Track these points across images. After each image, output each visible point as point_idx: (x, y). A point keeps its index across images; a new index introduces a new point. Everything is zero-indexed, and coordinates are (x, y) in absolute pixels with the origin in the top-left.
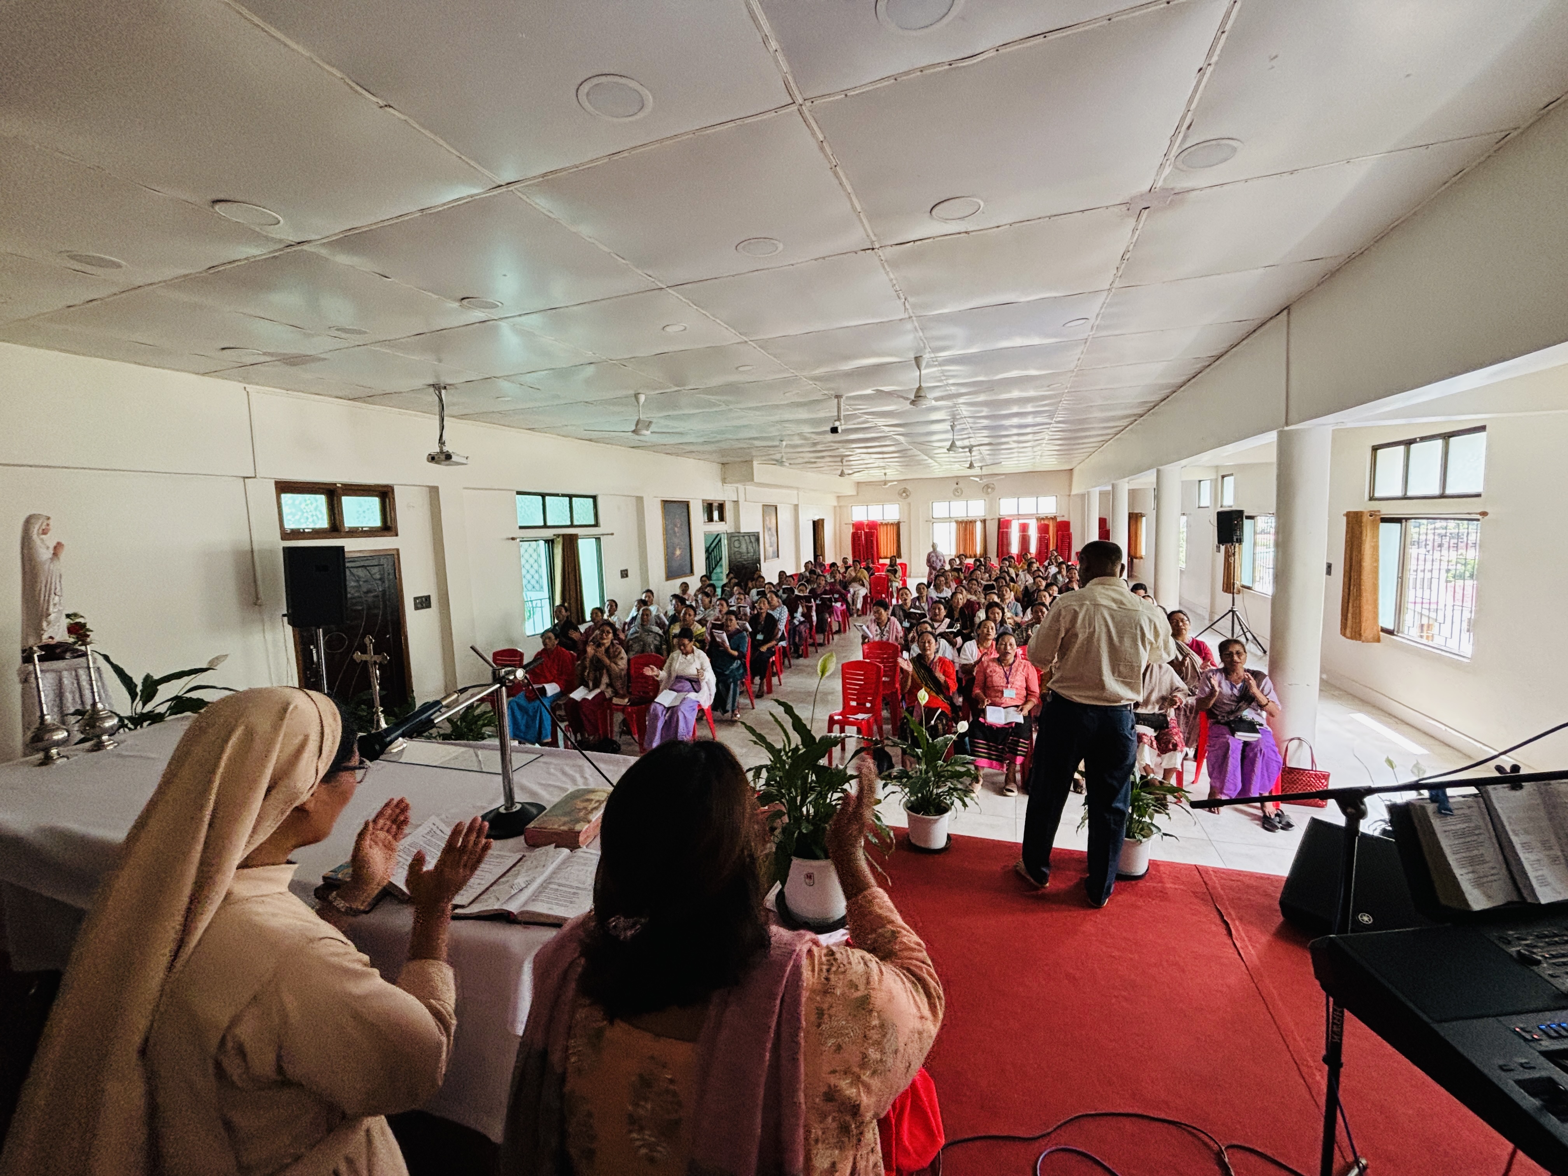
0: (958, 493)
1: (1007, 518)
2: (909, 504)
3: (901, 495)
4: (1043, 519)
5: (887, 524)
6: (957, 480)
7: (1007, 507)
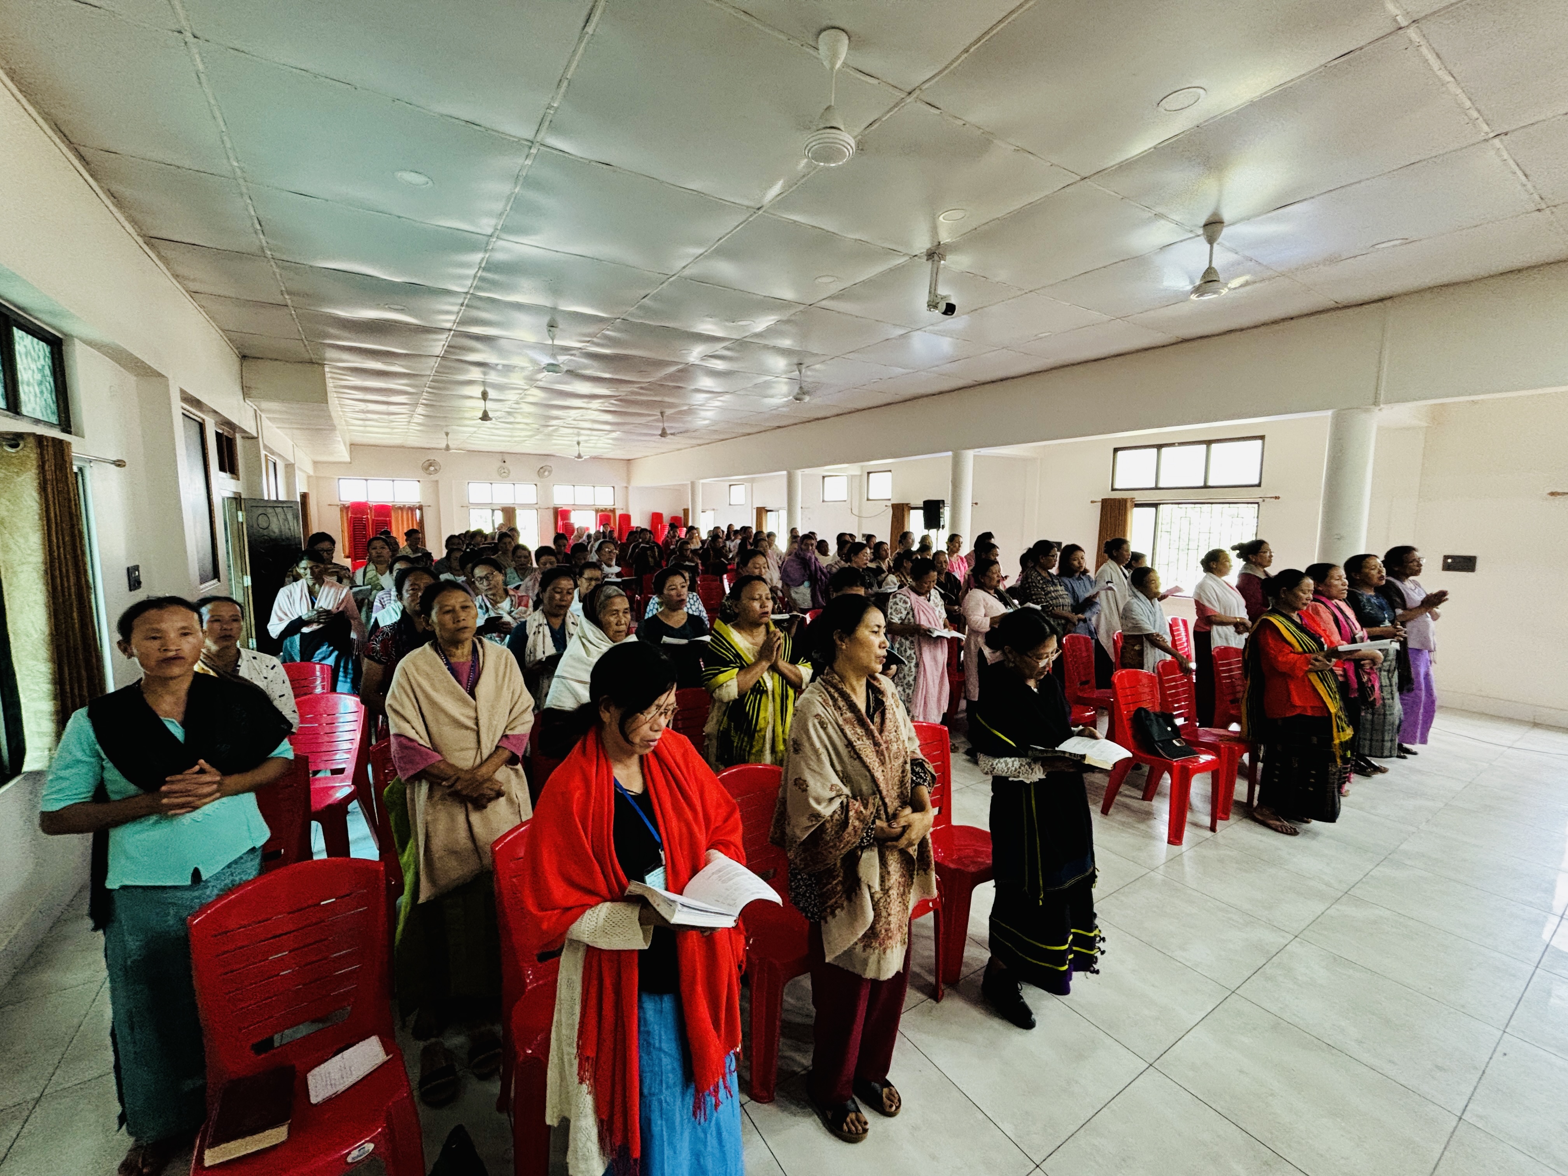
0: (503, 474)
1: (565, 508)
2: (437, 481)
3: (426, 469)
4: (602, 511)
5: (401, 508)
6: (504, 457)
7: (562, 496)
